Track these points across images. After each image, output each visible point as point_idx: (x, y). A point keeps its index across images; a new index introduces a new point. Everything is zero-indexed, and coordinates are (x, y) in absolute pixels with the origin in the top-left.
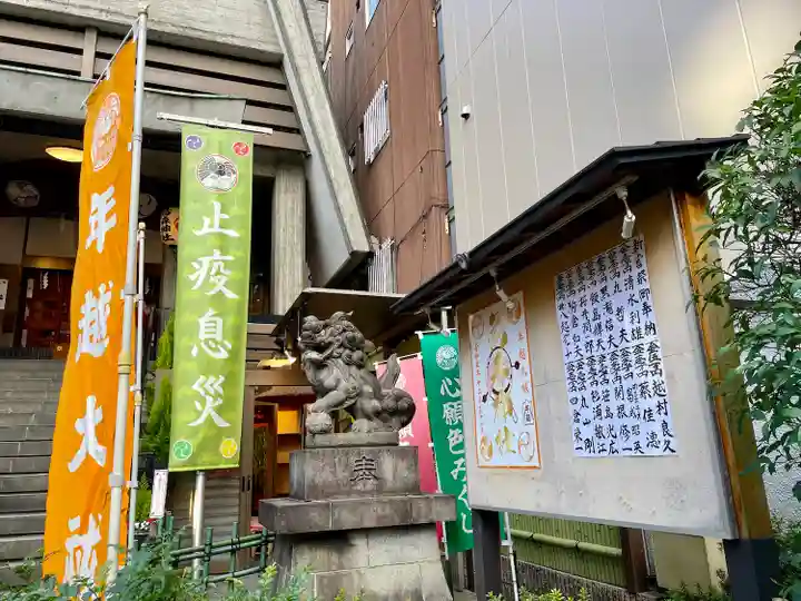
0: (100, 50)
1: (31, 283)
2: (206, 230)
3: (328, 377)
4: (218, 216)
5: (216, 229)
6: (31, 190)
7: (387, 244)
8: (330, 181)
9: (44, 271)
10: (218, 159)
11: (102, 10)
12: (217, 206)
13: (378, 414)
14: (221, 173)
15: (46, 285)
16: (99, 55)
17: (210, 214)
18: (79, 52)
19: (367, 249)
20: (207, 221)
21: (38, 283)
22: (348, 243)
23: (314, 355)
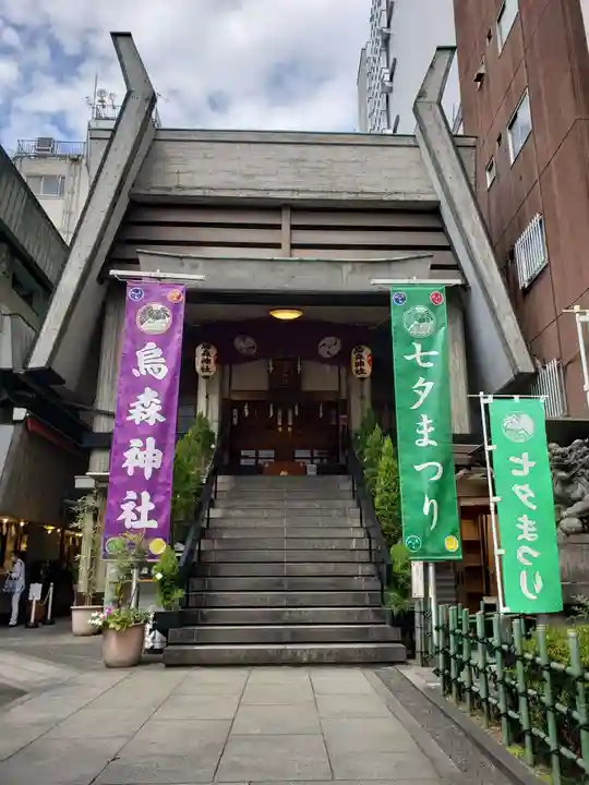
0: (294, 223)
1: (235, 412)
3: (574, 491)
6: (250, 341)
7: (552, 365)
8: (492, 310)
9: (244, 402)
11: (293, 190)
15: (247, 413)
16: (293, 227)
18: (278, 227)
19: (533, 370)
21: (241, 412)
22: (514, 365)
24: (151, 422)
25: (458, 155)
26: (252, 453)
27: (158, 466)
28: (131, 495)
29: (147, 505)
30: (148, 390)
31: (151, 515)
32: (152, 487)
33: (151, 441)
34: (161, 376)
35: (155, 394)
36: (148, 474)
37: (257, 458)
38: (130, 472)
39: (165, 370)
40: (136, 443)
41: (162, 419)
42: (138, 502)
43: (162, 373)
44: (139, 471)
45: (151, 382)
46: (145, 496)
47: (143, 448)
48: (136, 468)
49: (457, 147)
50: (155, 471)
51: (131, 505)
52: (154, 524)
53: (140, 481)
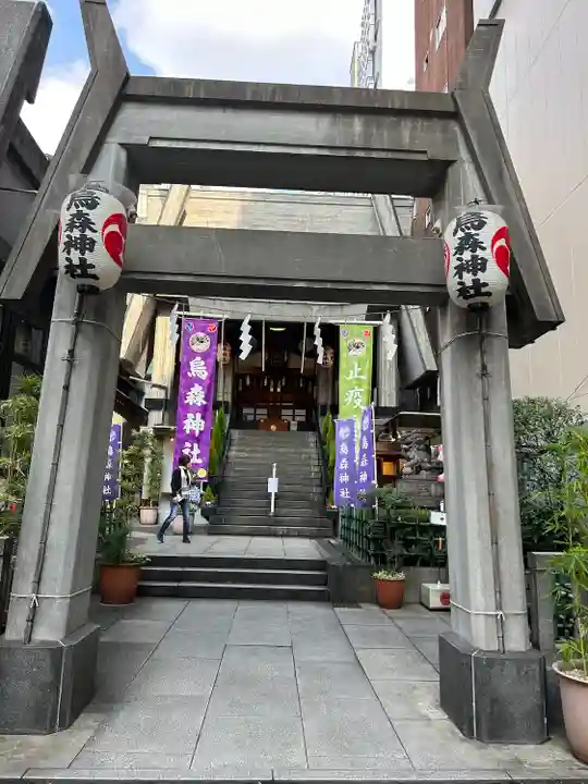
1: (240, 382)
2: (351, 378)
3: (411, 454)
4: (357, 370)
5: (356, 376)
8: (413, 328)
9: (247, 375)
10: (357, 341)
12: (356, 365)
13: (430, 469)
14: (358, 347)
17: (353, 368)
19: (435, 369)
20: (351, 372)
22: (424, 367)
23: (404, 446)
24: (199, 404)
25: (395, 212)
26: (251, 411)
27: (202, 429)
28: (188, 444)
29: (197, 451)
30: (196, 385)
31: (198, 456)
32: (198, 440)
33: (199, 415)
34: (204, 377)
35: (201, 388)
36: (197, 433)
37: (255, 414)
38: (188, 432)
39: (206, 373)
40: (190, 416)
41: (204, 403)
42: (192, 449)
43: (204, 375)
44: (192, 432)
45: (200, 381)
46: (196, 445)
47: (194, 419)
48: (191, 430)
49: (394, 207)
50: (201, 432)
51: (188, 450)
52: (200, 461)
53: (192, 437)
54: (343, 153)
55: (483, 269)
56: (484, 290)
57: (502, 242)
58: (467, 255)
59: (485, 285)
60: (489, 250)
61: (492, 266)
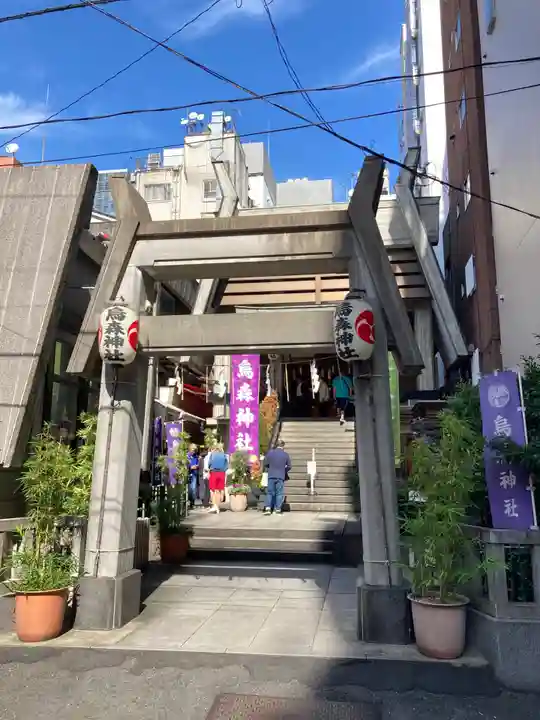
19: (467, 354)
24: (248, 400)
27: (252, 421)
28: (240, 434)
29: (248, 440)
30: (244, 384)
31: (251, 444)
32: (248, 431)
33: (248, 409)
34: (250, 377)
35: (249, 386)
36: (248, 425)
38: (240, 424)
40: (241, 410)
41: (252, 399)
42: (244, 438)
43: (251, 375)
44: (244, 424)
45: (248, 381)
46: (247, 435)
47: (245, 412)
48: (242, 422)
50: (251, 424)
51: (241, 440)
52: (251, 448)
53: (244, 429)
54: (276, 259)
55: (351, 341)
56: (353, 353)
57: (364, 321)
58: (341, 332)
59: (353, 351)
60: (353, 328)
61: (356, 338)
